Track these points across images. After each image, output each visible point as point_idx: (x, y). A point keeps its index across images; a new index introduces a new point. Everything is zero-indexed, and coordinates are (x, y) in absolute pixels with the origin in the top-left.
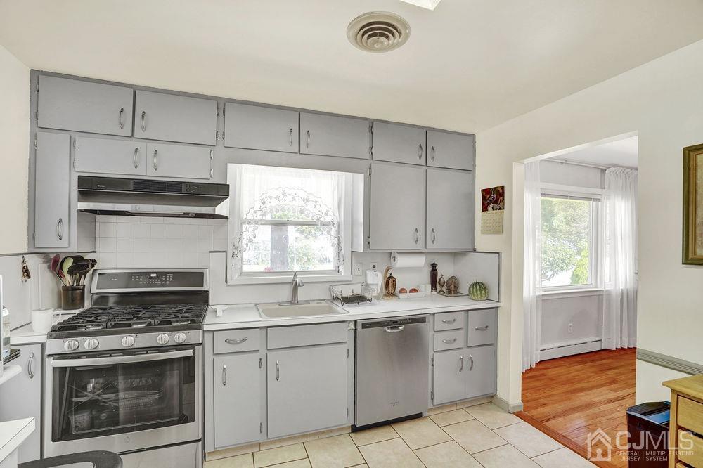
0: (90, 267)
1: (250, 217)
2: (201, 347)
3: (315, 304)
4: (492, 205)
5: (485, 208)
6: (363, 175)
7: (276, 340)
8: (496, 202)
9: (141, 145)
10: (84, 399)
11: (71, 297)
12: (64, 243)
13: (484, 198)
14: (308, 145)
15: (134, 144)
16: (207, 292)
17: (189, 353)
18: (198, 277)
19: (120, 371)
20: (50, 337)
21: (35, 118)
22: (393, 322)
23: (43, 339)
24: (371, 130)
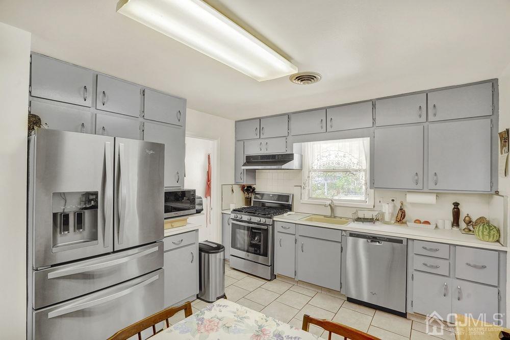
2: (272, 226)
3: (344, 220)
4: (504, 149)
5: (502, 152)
6: (369, 138)
8: (506, 145)
9: (262, 141)
11: (248, 201)
12: (242, 181)
13: (501, 141)
14: (331, 127)
15: (260, 141)
17: (266, 227)
18: (286, 198)
20: (232, 212)
21: (236, 138)
22: (373, 238)
23: (230, 213)
24: (374, 106)
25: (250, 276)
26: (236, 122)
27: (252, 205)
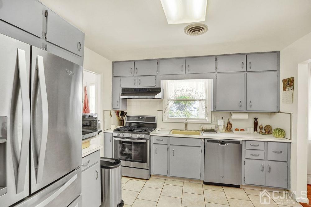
0: (125, 114)
1: (170, 98)
2: (149, 140)
3: (194, 132)
4: (287, 88)
5: (284, 90)
6: (213, 79)
7: (173, 141)
8: (290, 86)
9: (136, 78)
10: (125, 152)
11: (121, 122)
12: (118, 107)
13: (284, 84)
14: (189, 70)
15: (134, 78)
16: (156, 124)
17: (145, 141)
18: (153, 119)
19: (133, 144)
20: (114, 132)
21: (113, 74)
22: (222, 142)
23: (112, 132)
24: (216, 60)
25: (131, 179)
26: (113, 63)
27: (125, 125)
